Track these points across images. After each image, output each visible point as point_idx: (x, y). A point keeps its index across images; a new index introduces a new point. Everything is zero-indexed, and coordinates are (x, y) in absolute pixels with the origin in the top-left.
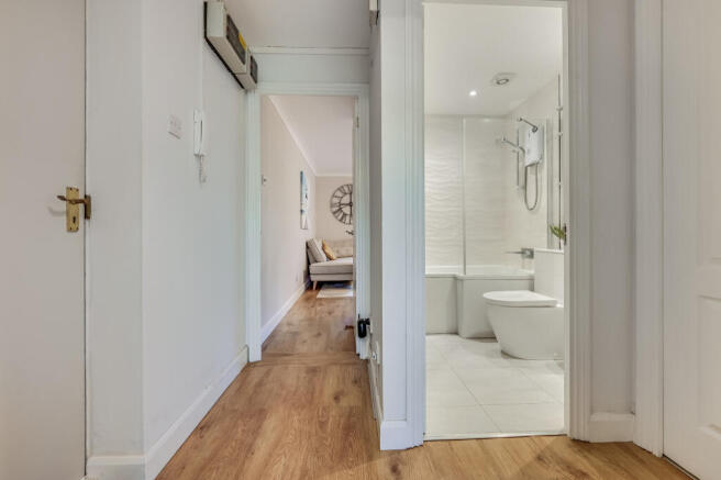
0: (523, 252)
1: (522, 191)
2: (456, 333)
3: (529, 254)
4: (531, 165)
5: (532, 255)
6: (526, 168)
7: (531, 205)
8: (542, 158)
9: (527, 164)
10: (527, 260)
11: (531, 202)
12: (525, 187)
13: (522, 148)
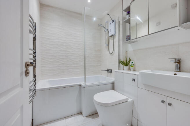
0: (108, 70)
1: (108, 47)
2: (81, 113)
3: (110, 71)
4: (111, 36)
5: (111, 72)
6: (109, 37)
7: (111, 52)
8: (115, 33)
9: (110, 36)
10: (109, 73)
11: (111, 51)
12: (108, 45)
13: (107, 30)
